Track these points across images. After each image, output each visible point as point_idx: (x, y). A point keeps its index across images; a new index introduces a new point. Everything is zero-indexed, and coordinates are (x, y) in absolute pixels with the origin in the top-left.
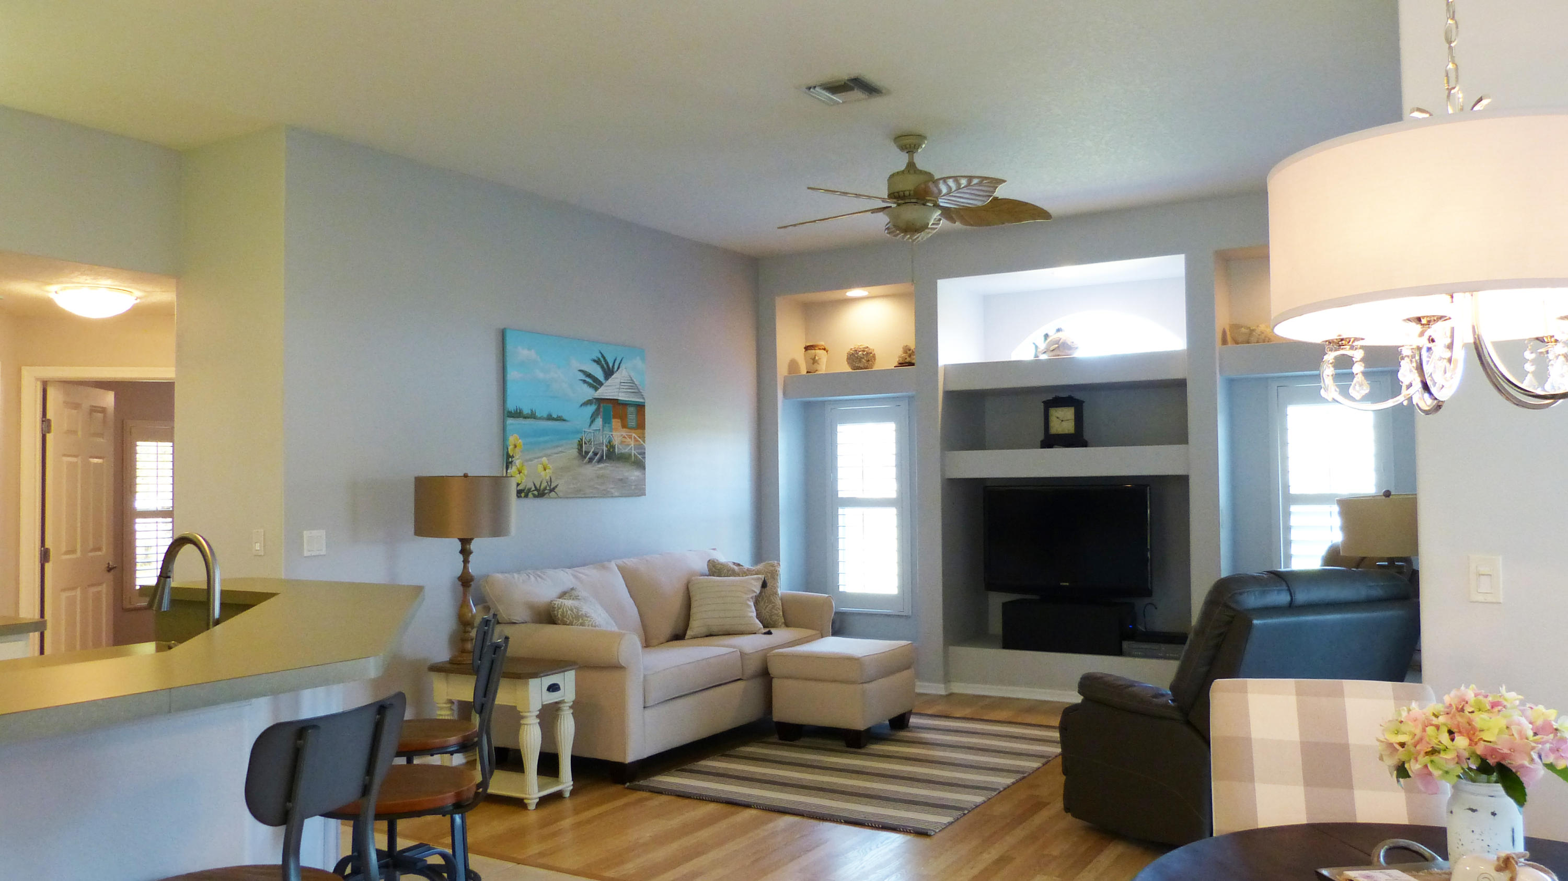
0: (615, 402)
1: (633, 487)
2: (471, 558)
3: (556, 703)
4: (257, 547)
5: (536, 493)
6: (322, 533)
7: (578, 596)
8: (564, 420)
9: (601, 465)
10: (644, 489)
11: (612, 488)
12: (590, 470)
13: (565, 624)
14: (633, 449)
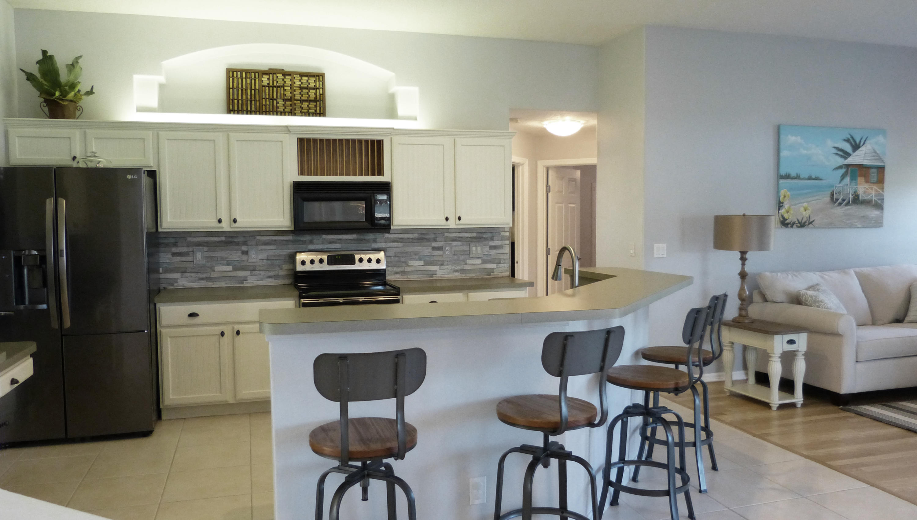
0: (860, 166)
1: (873, 222)
2: (747, 262)
3: (794, 351)
4: (632, 251)
5: (798, 225)
6: (664, 245)
7: (819, 289)
8: (821, 179)
9: (847, 208)
10: (882, 223)
11: (856, 222)
12: (839, 211)
13: (807, 305)
14: (874, 196)
